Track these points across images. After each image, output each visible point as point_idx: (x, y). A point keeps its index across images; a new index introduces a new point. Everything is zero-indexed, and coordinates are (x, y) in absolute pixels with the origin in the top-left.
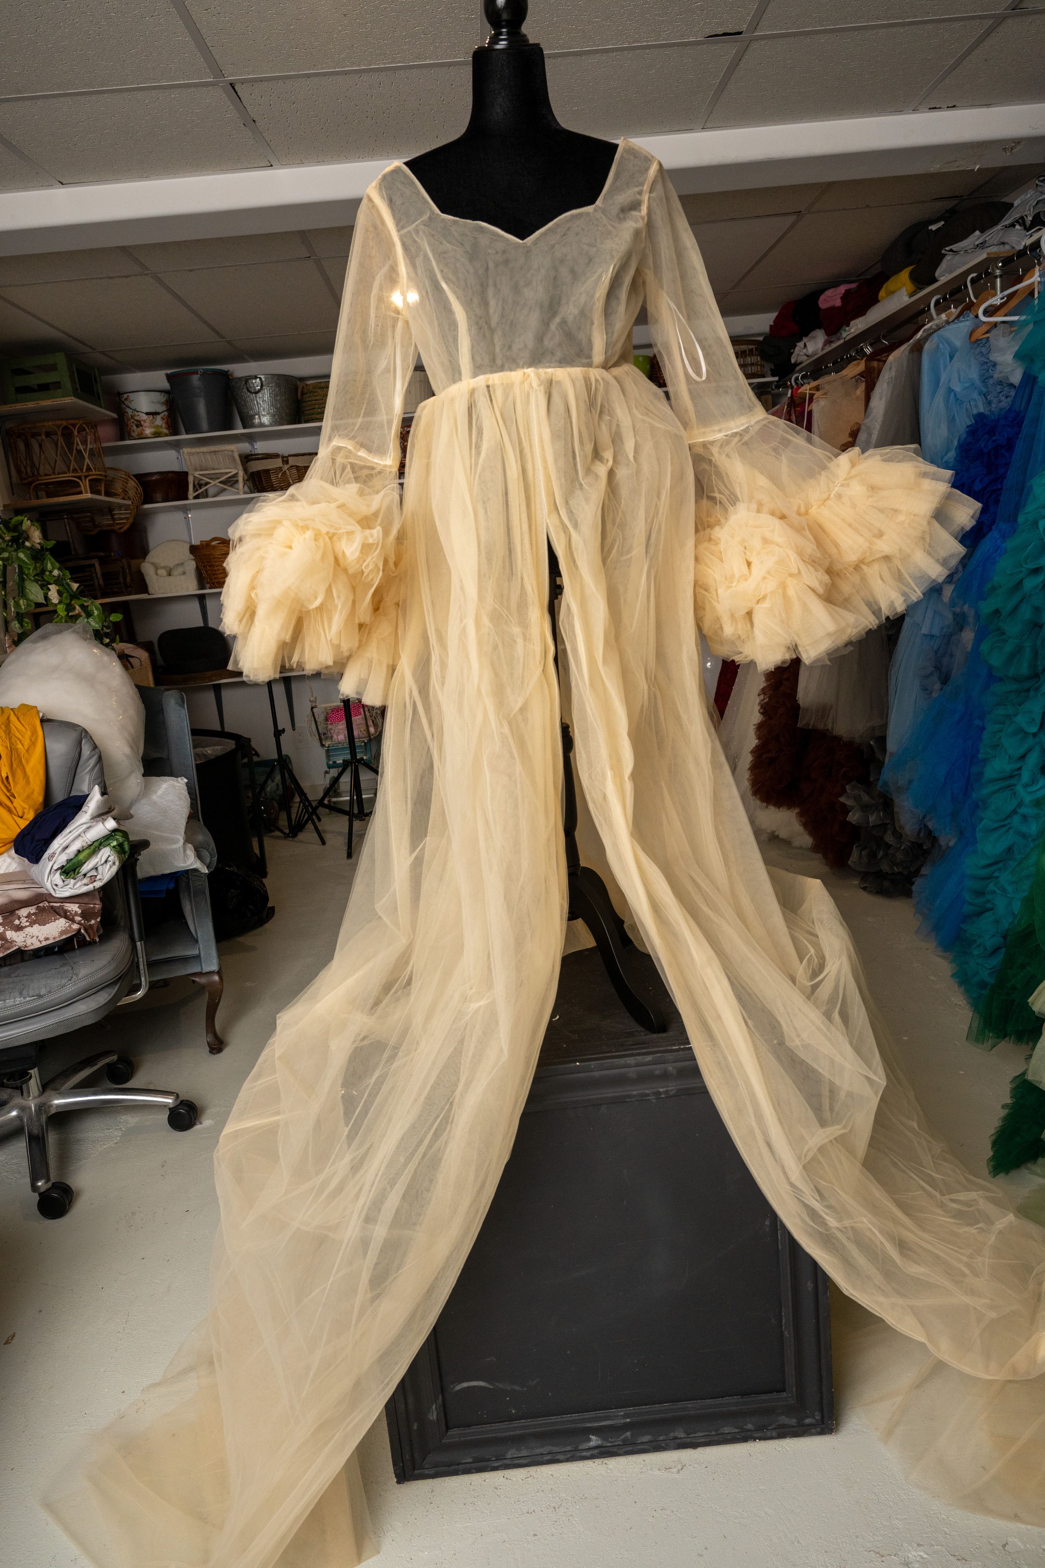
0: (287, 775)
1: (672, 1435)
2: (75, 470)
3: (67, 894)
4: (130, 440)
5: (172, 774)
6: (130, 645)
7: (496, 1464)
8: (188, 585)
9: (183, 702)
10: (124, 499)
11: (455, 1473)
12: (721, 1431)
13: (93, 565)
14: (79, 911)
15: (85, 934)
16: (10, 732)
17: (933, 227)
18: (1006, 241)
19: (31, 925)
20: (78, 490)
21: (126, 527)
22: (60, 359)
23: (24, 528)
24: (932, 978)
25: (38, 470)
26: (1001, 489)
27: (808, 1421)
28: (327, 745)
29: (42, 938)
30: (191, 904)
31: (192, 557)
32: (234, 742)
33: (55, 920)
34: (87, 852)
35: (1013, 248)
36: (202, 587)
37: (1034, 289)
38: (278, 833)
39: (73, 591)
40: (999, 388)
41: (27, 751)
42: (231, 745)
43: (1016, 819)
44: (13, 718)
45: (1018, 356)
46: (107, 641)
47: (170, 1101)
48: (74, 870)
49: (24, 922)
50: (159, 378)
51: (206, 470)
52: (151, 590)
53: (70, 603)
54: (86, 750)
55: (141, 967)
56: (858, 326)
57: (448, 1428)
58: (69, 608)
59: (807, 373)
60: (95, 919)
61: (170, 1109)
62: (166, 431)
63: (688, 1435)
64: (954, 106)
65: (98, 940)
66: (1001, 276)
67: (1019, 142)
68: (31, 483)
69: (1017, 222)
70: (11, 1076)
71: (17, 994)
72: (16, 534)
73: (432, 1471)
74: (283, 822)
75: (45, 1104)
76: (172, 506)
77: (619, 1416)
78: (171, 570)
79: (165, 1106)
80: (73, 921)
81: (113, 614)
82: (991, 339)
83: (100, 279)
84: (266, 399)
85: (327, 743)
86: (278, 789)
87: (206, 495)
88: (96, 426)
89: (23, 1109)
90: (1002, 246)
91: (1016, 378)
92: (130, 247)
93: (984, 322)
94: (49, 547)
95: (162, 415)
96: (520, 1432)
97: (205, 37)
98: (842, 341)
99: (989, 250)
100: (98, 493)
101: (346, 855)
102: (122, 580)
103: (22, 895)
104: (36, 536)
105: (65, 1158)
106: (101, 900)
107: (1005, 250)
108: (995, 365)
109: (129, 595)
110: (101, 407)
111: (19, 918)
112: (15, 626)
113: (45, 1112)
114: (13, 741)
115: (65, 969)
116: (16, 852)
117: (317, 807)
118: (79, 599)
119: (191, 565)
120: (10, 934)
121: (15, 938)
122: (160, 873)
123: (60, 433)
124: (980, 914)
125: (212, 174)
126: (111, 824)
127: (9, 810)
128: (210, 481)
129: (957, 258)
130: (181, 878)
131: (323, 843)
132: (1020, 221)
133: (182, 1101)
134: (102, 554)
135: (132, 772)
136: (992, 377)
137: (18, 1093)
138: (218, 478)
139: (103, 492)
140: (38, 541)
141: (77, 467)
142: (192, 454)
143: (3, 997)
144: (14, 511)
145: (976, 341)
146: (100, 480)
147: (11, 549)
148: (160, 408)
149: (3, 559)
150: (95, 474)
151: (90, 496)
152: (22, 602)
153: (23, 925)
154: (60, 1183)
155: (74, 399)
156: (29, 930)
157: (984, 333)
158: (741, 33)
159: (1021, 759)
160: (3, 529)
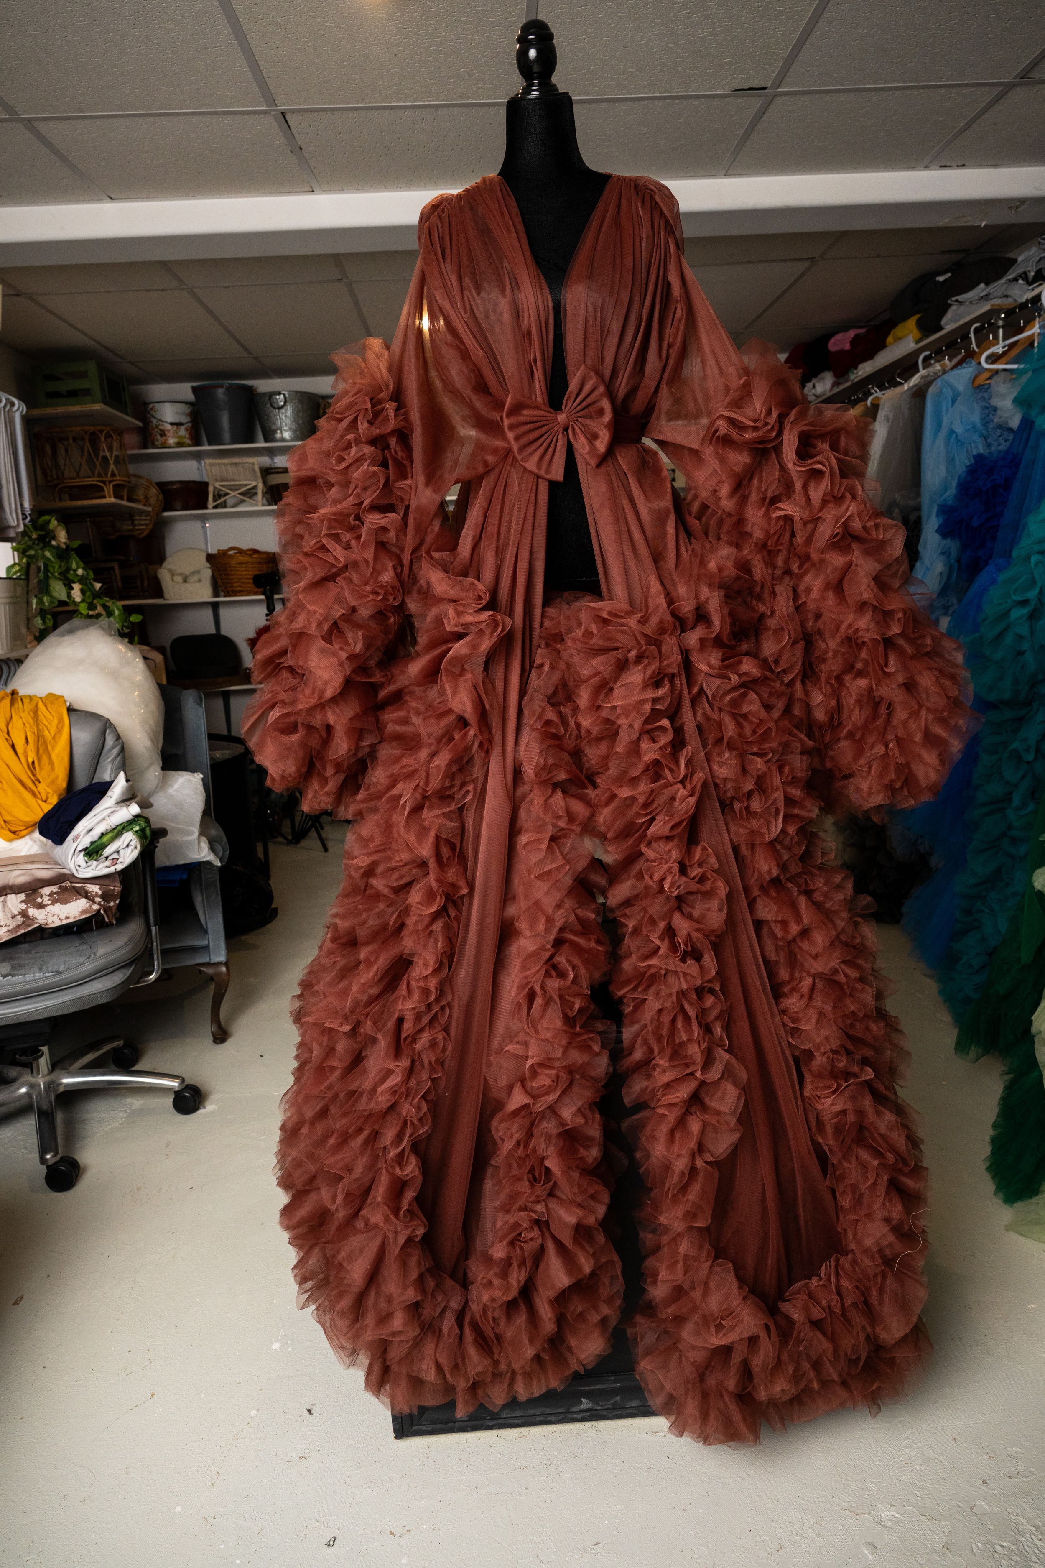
2: (99, 475)
3: (89, 875)
4: (153, 448)
5: (186, 769)
6: (145, 648)
7: (490, 1424)
8: (203, 592)
9: (201, 702)
10: (145, 505)
11: (451, 1431)
13: (113, 568)
14: (100, 892)
15: (104, 915)
16: (37, 719)
17: (941, 279)
18: (1009, 293)
19: (53, 903)
21: (145, 534)
22: (91, 367)
23: (51, 527)
25: (63, 473)
26: (999, 525)
29: (62, 917)
30: (202, 896)
31: (208, 565)
33: (76, 899)
34: (110, 835)
35: (1016, 301)
36: (216, 594)
37: (1033, 341)
38: (280, 839)
39: (95, 589)
41: (54, 738)
42: (240, 749)
43: (1005, 841)
44: (41, 706)
45: (1017, 401)
46: (127, 640)
47: (175, 1084)
48: (97, 853)
49: (46, 900)
50: (185, 390)
51: (227, 481)
52: (166, 595)
53: (92, 602)
54: (110, 740)
55: (155, 951)
56: (866, 369)
58: (91, 607)
60: (115, 901)
62: (188, 441)
64: (963, 165)
65: (115, 922)
66: (1003, 327)
67: (1023, 202)
68: (56, 485)
69: (1020, 276)
70: (24, 1052)
71: (36, 970)
72: (43, 533)
73: (429, 1428)
74: (286, 828)
75: (54, 1082)
76: (191, 515)
77: (610, 1381)
78: (187, 577)
79: (171, 1089)
80: (93, 901)
81: (133, 616)
82: (993, 386)
83: (137, 291)
84: (288, 414)
87: (224, 505)
88: (122, 433)
89: (32, 1086)
90: (1005, 298)
91: (1015, 423)
92: (170, 261)
93: (987, 370)
94: (74, 547)
95: (186, 426)
97: (262, 68)
98: (849, 384)
99: (993, 302)
100: (121, 498)
102: (139, 584)
103: (46, 874)
104: (62, 536)
105: (72, 1135)
106: (122, 883)
107: (1008, 303)
108: (995, 409)
109: (146, 599)
110: (127, 414)
111: (42, 896)
112: (38, 622)
113: (55, 1090)
114: (41, 727)
115: (84, 947)
116: (41, 833)
118: (101, 598)
119: (207, 573)
120: (32, 912)
121: (37, 916)
122: (175, 864)
123: (87, 438)
124: (967, 932)
125: (255, 197)
126: (134, 809)
127: (34, 794)
128: (229, 492)
129: (962, 308)
130: (194, 870)
131: (326, 850)
132: (1023, 275)
133: (187, 1086)
134: (122, 558)
135: (152, 764)
136: (992, 421)
137: (29, 1070)
138: (237, 490)
139: (125, 497)
140: (64, 540)
141: (102, 472)
142: (211, 465)
143: (23, 972)
144: (38, 512)
145: (979, 386)
146: (124, 486)
147: (37, 547)
148: (184, 419)
149: (29, 557)
150: (119, 479)
151: (113, 500)
152: (45, 599)
153: (45, 903)
154: (68, 1157)
155: (103, 406)
156: (50, 908)
157: (986, 379)
158: (764, 89)
159: (1016, 785)
160: (30, 527)
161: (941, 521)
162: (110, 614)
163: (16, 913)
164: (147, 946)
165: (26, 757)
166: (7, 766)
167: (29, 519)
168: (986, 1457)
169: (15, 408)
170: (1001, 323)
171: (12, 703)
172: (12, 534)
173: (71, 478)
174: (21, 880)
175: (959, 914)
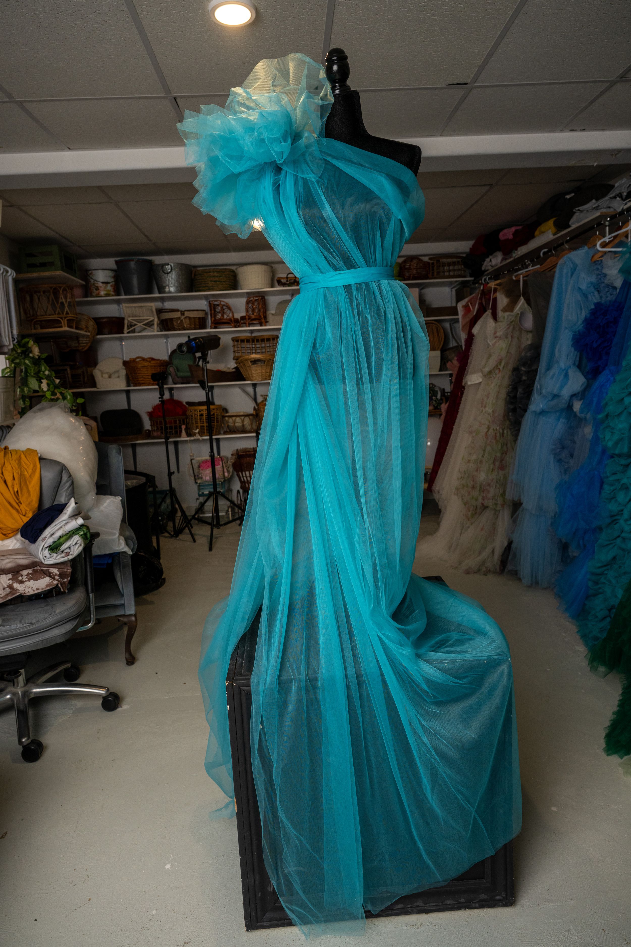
0: (174, 499)
1: (415, 904)
2: (59, 314)
3: (51, 562)
4: (91, 297)
5: (111, 494)
6: (85, 418)
8: (120, 384)
9: (121, 452)
10: (86, 331)
11: (282, 925)
12: (445, 903)
13: (66, 370)
14: (58, 573)
15: (61, 587)
16: (20, 465)
17: (568, 197)
18: (611, 205)
19: (29, 580)
20: (60, 325)
21: (86, 348)
22: (55, 249)
23: (30, 345)
24: (564, 634)
25: (36, 313)
26: (610, 346)
27: (498, 898)
28: (199, 482)
29: (35, 588)
30: (121, 573)
31: (124, 367)
32: (145, 478)
33: (43, 578)
34: (65, 537)
35: (615, 210)
36: (128, 385)
37: (628, 235)
38: (167, 535)
39: (56, 383)
40: (607, 289)
41: (30, 476)
42: (143, 480)
43: (620, 540)
45: (621, 271)
46: (75, 414)
47: (104, 692)
48: (57, 548)
49: (25, 578)
50: (111, 262)
51: (136, 316)
52: (98, 386)
53: (54, 391)
54: (65, 477)
55: (92, 609)
56: (522, 250)
58: (53, 394)
60: (67, 578)
61: (103, 697)
62: (113, 293)
63: (425, 904)
64: (584, 130)
65: (67, 591)
66: (609, 226)
67: (620, 151)
68: (32, 320)
69: (618, 195)
70: (9, 673)
71: (18, 622)
72: (24, 349)
73: (268, 924)
74: (170, 528)
75: (27, 691)
76: (113, 337)
78: (111, 374)
79: (100, 695)
80: (54, 579)
81: (79, 399)
82: (603, 261)
84: (174, 276)
85: (199, 481)
86: (168, 508)
87: (134, 331)
88: (72, 288)
89: (14, 694)
90: (608, 209)
91: (619, 284)
92: (104, 186)
93: (600, 251)
94: (44, 357)
95: (111, 284)
97: (163, 71)
98: (512, 259)
99: (601, 211)
100: (72, 327)
101: (208, 549)
102: (82, 379)
103: (24, 562)
104: (36, 351)
105: (38, 726)
106: (72, 567)
107: (611, 211)
108: (605, 275)
109: (87, 388)
110: (76, 277)
111: (22, 576)
112: (21, 403)
113: (28, 696)
114: (22, 470)
115: (48, 608)
116: (22, 536)
117: (191, 520)
118: (59, 389)
119: (123, 372)
120: (16, 585)
121: (19, 588)
122: (103, 553)
123: (51, 291)
124: (595, 595)
125: (157, 148)
126: (80, 521)
127: (17, 511)
128: (137, 323)
129: (582, 214)
130: (116, 556)
131: (195, 541)
133: (111, 693)
134: (72, 363)
135: (90, 492)
136: (604, 282)
137: (12, 684)
138: (142, 322)
139: (74, 326)
140: (37, 353)
141: (61, 312)
142: (127, 307)
143: (9, 623)
144: (22, 336)
145: (595, 261)
146: (73, 320)
147: (21, 358)
148: (110, 280)
149: (15, 363)
150: (71, 316)
151: (67, 329)
152: (26, 389)
153: (24, 580)
154: (36, 740)
155: (62, 273)
156: (27, 583)
157: (600, 258)
158: (466, 84)
159: (625, 506)
160: (17, 345)
162: (64, 398)
163: (6, 586)
164: (87, 605)
165: (13, 488)
166: (2, 494)
167: (16, 340)
168: (625, 942)
169: (9, 274)
170: (607, 223)
171: (5, 454)
172: (6, 350)
173: (41, 316)
174: (9, 565)
175: (590, 584)
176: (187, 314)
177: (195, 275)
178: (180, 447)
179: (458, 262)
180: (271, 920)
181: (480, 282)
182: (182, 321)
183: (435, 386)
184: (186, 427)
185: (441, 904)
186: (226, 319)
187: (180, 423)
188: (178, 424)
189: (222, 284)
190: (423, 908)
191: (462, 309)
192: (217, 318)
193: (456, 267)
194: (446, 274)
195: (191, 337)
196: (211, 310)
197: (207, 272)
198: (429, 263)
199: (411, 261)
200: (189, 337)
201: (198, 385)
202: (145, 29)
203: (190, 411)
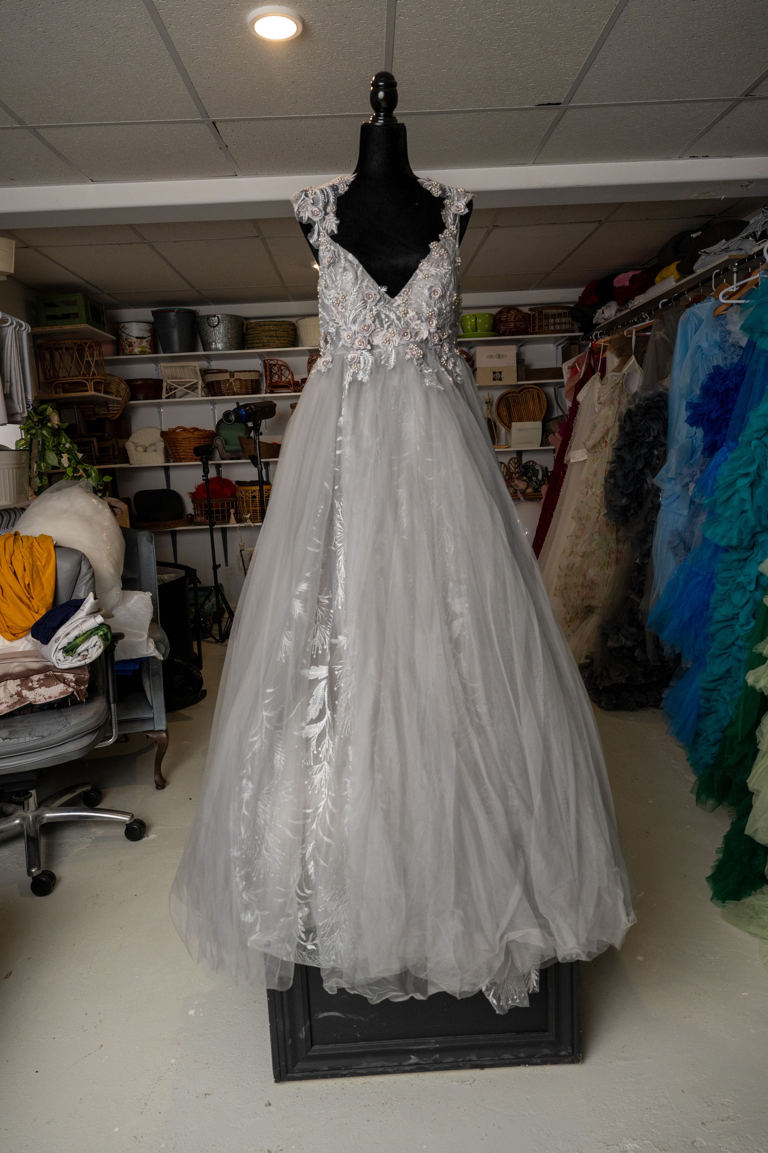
0: (220, 597)
1: (468, 1058)
2: (84, 375)
3: (66, 667)
4: (123, 355)
5: (141, 589)
6: (115, 499)
7: (344, 1072)
8: (157, 459)
9: (152, 540)
10: (116, 396)
11: (316, 1077)
12: (502, 1057)
13: (93, 442)
14: (74, 679)
15: (77, 695)
16: (33, 553)
17: (694, 235)
18: (742, 247)
19: (40, 687)
20: (86, 388)
21: (117, 416)
22: (79, 298)
23: (47, 413)
24: (674, 761)
25: (58, 374)
26: (730, 418)
27: (563, 1053)
29: (47, 697)
30: (150, 682)
31: (162, 439)
32: (184, 571)
33: (57, 684)
34: (82, 638)
35: (746, 253)
36: (167, 460)
37: (758, 283)
38: (211, 639)
39: (78, 459)
40: (732, 349)
41: (44, 567)
42: (182, 573)
43: (734, 649)
44: (35, 544)
46: (100, 495)
47: (127, 819)
48: (72, 650)
49: (35, 685)
50: (147, 313)
51: (176, 379)
52: (131, 461)
53: (76, 467)
54: (84, 569)
55: (113, 723)
56: (640, 300)
57: (312, 1045)
58: (75, 470)
59: (603, 331)
60: (84, 686)
62: (150, 351)
63: (479, 1059)
64: (707, 156)
65: (84, 701)
66: (737, 272)
67: (752, 182)
68: (53, 382)
69: (750, 235)
70: (18, 794)
71: (27, 735)
72: (42, 417)
73: (300, 1075)
74: (215, 630)
75: (39, 816)
76: (150, 403)
77: (432, 1043)
78: (146, 448)
79: (123, 822)
80: (69, 686)
81: (106, 477)
82: (728, 316)
83: (112, 244)
84: (221, 331)
86: (213, 608)
87: (174, 396)
88: (101, 345)
89: (23, 819)
90: (740, 251)
91: (744, 342)
92: (135, 225)
93: (724, 303)
94: (64, 427)
95: (147, 339)
96: (363, 1050)
97: (198, 93)
98: (628, 310)
99: (730, 253)
100: (99, 391)
102: (111, 453)
103: (35, 666)
104: (55, 419)
105: (51, 856)
106: (89, 672)
107: (741, 254)
108: (730, 333)
109: (116, 464)
110: (105, 332)
111: (32, 682)
112: (37, 481)
113: (39, 822)
114: (34, 559)
115: (62, 719)
116: (33, 636)
118: (82, 464)
119: (161, 445)
120: (25, 693)
121: (28, 696)
122: (129, 658)
123: (75, 349)
124: (707, 715)
126: (100, 619)
127: (29, 607)
128: (178, 387)
129: (708, 258)
130: (144, 662)
132: (753, 234)
133: (135, 820)
134: (100, 434)
135: (115, 586)
136: (728, 341)
137: (22, 807)
138: (184, 385)
139: (103, 391)
140: (56, 423)
141: (86, 373)
142: (166, 367)
143: (17, 736)
144: (40, 401)
145: (718, 316)
146: (101, 382)
147: (37, 427)
148: (146, 334)
149: (31, 434)
150: (98, 378)
151: (93, 393)
152: (42, 465)
153: (35, 687)
154: (48, 871)
155: (87, 326)
156: (38, 690)
157: (723, 311)
158: (559, 104)
159: (742, 608)
160: (33, 413)
161: (689, 414)
162: (89, 476)
163: (14, 693)
164: (108, 717)
165: (24, 581)
166: (10, 587)
167: (31, 407)
168: (705, 1105)
169: (23, 328)
170: (735, 269)
171: (15, 541)
172: (19, 419)
173: (64, 377)
174: (18, 669)
175: (702, 701)
176: (237, 375)
177: (247, 329)
178: (229, 535)
179: (565, 313)
180: (303, 1071)
181: (591, 338)
182: (231, 383)
183: (536, 464)
184: (236, 511)
185: (497, 1058)
186: (285, 382)
187: (229, 506)
188: (226, 508)
189: (279, 340)
190: (476, 1062)
191: (567, 370)
192: (273, 381)
193: (563, 320)
194: (552, 328)
195: (241, 404)
196: (266, 371)
197: (261, 326)
198: (529, 315)
199: (508, 312)
200: (238, 403)
201: (249, 461)
202: (175, 45)
203: (240, 492)
